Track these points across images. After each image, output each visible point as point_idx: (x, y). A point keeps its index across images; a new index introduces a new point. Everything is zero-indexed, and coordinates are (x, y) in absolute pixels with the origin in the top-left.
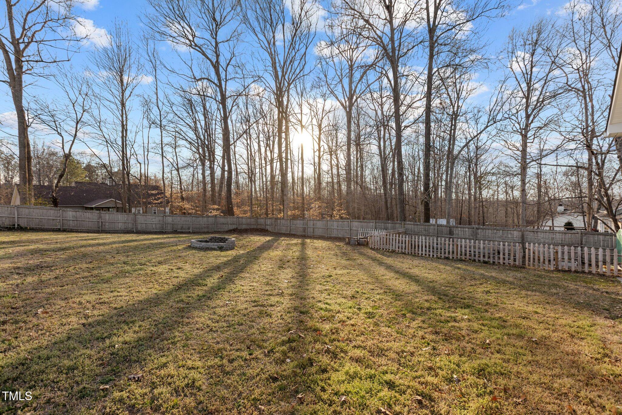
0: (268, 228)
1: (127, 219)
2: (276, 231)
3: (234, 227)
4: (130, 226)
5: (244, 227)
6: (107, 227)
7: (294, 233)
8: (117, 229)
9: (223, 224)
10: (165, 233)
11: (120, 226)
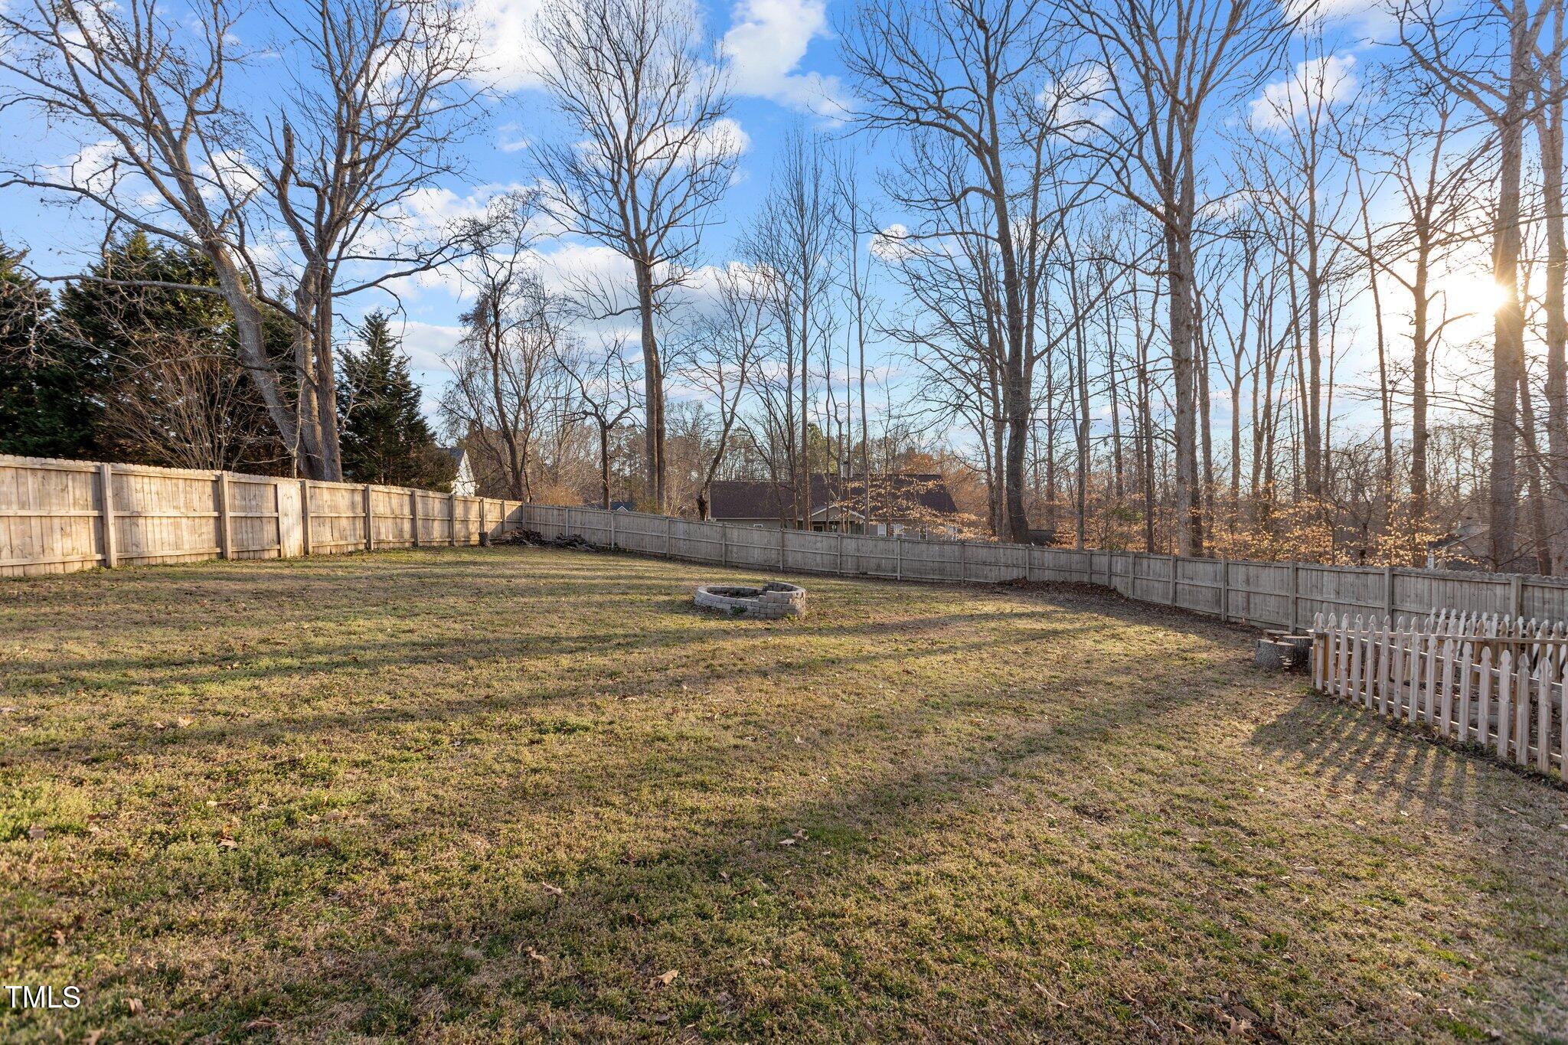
0: (1118, 583)
1: (769, 542)
2: (1138, 596)
3: (1015, 574)
4: (774, 555)
5: (1048, 576)
6: (735, 556)
7: (1185, 605)
8: (751, 561)
9: (984, 563)
10: (842, 576)
11: (756, 556)
